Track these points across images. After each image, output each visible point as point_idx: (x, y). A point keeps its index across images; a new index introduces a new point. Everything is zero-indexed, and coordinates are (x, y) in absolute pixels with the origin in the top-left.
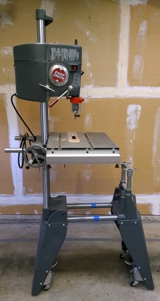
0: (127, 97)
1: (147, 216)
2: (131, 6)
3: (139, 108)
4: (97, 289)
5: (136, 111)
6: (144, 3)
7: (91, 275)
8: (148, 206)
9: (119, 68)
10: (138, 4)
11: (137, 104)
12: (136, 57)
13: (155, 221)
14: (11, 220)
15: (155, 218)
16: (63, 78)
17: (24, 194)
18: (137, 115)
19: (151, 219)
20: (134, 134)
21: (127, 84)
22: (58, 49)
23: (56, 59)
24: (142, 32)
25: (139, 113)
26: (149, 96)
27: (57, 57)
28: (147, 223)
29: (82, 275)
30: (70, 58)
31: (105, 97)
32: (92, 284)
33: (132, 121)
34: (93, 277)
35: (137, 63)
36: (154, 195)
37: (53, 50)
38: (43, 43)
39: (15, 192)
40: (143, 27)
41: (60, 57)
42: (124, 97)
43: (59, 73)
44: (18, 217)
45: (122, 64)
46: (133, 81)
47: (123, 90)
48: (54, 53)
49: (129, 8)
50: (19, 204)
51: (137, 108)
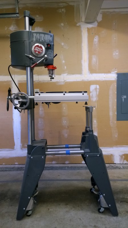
0: (89, 80)
1: (111, 164)
2: (87, 28)
3: (98, 87)
4: (71, 215)
5: (96, 89)
6: (96, 26)
7: (67, 204)
8: (111, 156)
9: (83, 63)
10: (92, 27)
11: (96, 84)
12: (93, 56)
13: (117, 168)
14: (11, 168)
15: (116, 165)
16: (41, 51)
17: (22, 149)
18: (96, 91)
19: (114, 166)
20: (96, 104)
21: (89, 72)
22: (38, 34)
23: (37, 40)
24: (95, 42)
25: (98, 90)
26: (104, 79)
27: (37, 39)
28: (111, 169)
29: (60, 205)
30: (46, 40)
31: (75, 80)
32: (67, 212)
33: (94, 95)
34: (68, 206)
35: (94, 59)
36: (114, 148)
37: (35, 35)
38: (28, 30)
39: (15, 147)
40: (96, 39)
41: (39, 39)
42: (87, 81)
43: (38, 48)
44: (16, 166)
45: (84, 61)
46: (92, 70)
47: (86, 76)
48: (36, 37)
49: (87, 29)
50: (18, 156)
51: (96, 87)
